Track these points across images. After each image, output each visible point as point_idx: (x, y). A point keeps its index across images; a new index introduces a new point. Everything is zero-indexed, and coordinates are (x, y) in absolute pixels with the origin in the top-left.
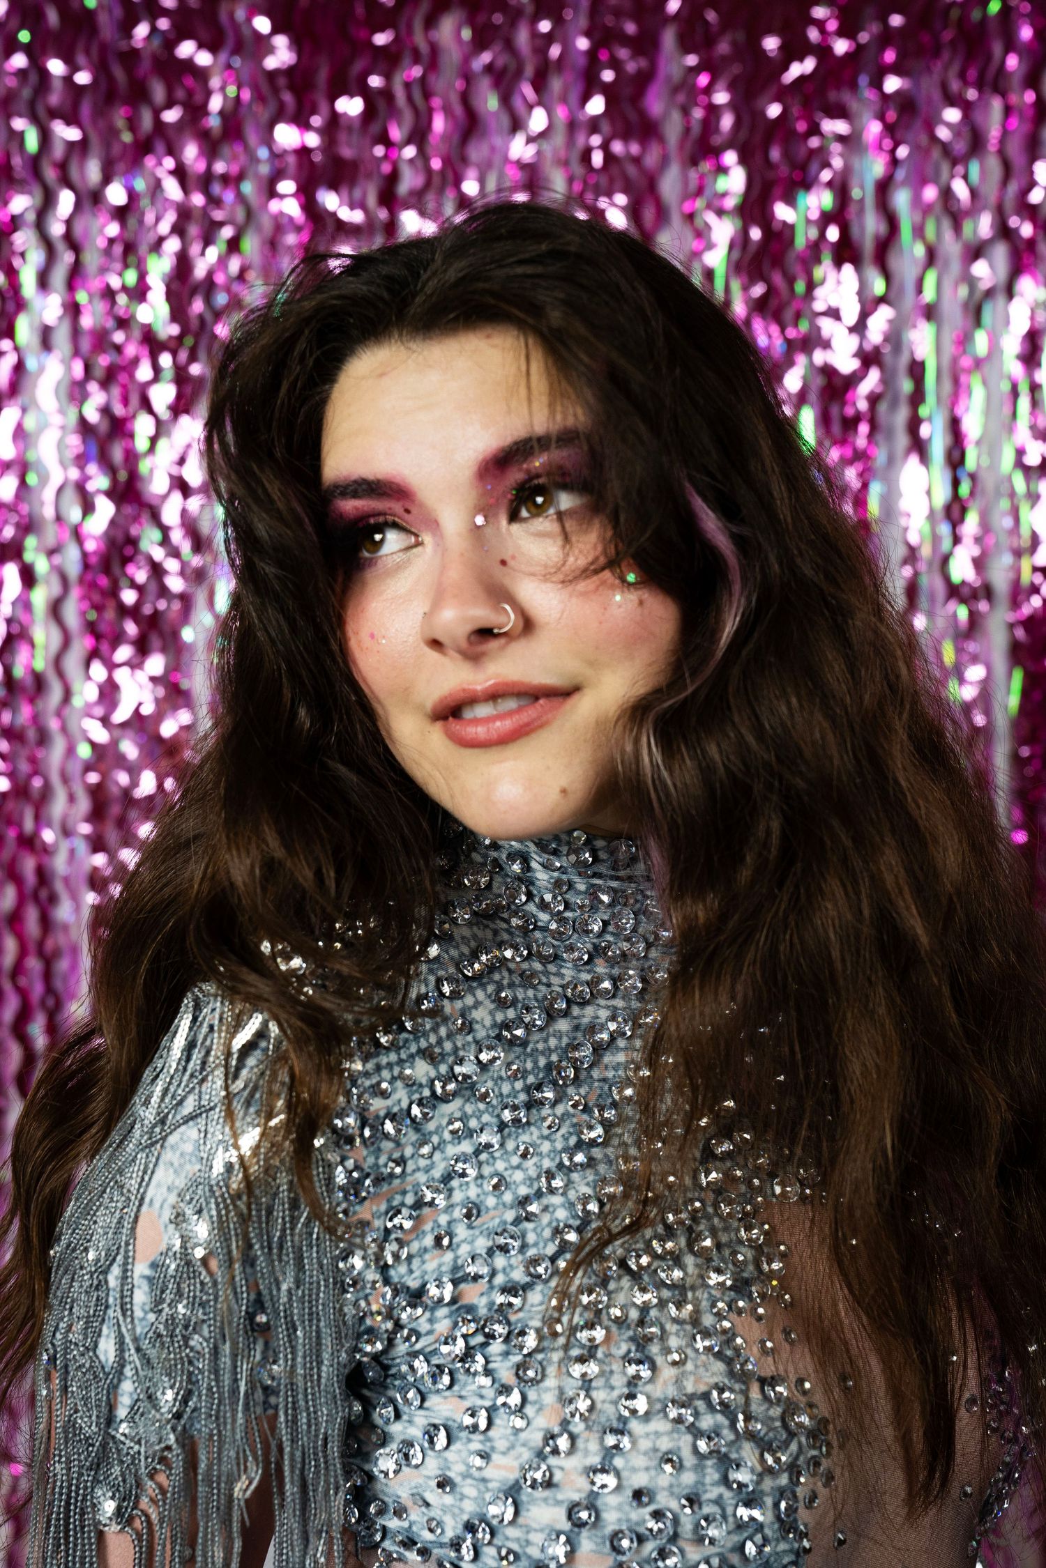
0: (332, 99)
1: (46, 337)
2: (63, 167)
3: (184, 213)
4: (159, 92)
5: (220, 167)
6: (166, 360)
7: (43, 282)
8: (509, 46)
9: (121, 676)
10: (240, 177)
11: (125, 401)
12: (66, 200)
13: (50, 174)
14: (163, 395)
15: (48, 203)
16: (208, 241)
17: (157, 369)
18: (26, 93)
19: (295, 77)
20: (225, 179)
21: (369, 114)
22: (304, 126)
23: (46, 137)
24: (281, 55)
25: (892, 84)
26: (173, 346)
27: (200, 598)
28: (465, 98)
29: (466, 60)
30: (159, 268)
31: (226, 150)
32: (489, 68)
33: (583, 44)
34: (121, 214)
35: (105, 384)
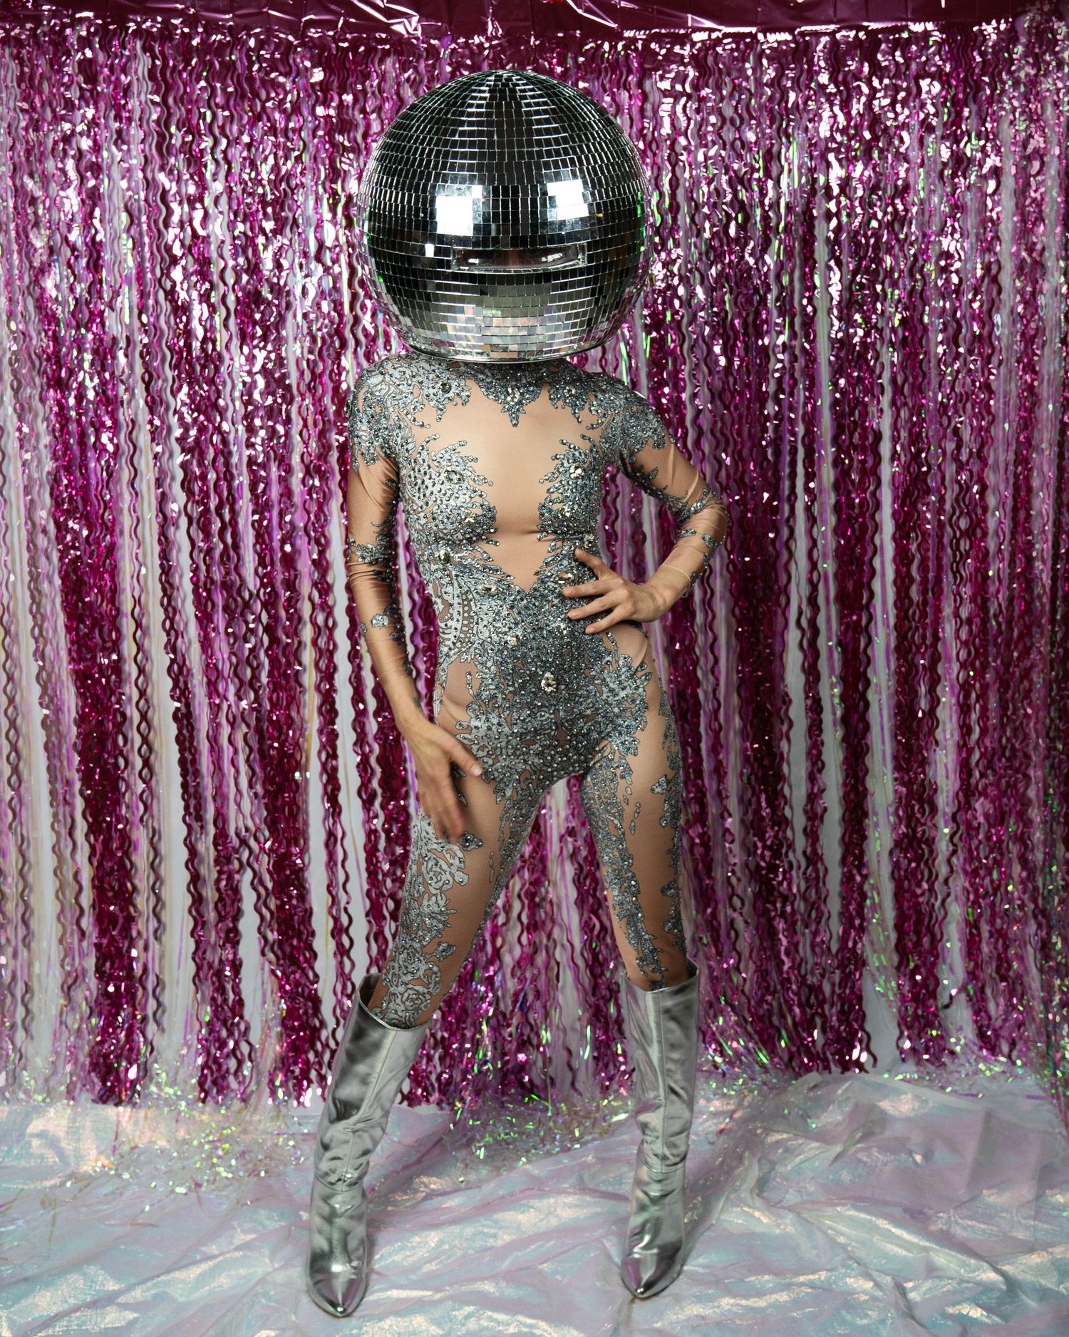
0: (340, 96)
1: (216, 201)
2: (222, 128)
3: (276, 145)
4: (263, 94)
5: (291, 125)
6: (269, 210)
7: (215, 177)
8: (416, 69)
9: (256, 352)
10: (301, 129)
11: (252, 229)
12: (224, 142)
13: (217, 131)
14: (269, 225)
15: (216, 143)
16: (287, 158)
17: (265, 214)
18: (206, 96)
19: (324, 85)
20: (294, 130)
21: (356, 100)
22: (327, 106)
23: (214, 116)
24: (318, 75)
25: (581, 85)
26: (274, 203)
27: (290, 316)
28: (398, 93)
29: (397, 77)
30: (265, 170)
31: (294, 118)
32: (408, 80)
33: (449, 69)
34: (249, 146)
35: (243, 222)
